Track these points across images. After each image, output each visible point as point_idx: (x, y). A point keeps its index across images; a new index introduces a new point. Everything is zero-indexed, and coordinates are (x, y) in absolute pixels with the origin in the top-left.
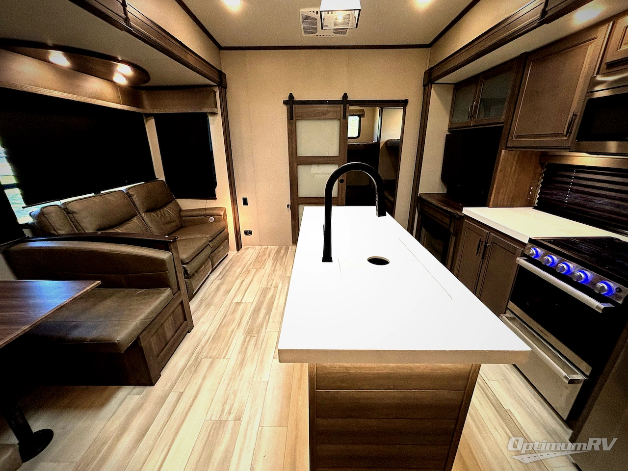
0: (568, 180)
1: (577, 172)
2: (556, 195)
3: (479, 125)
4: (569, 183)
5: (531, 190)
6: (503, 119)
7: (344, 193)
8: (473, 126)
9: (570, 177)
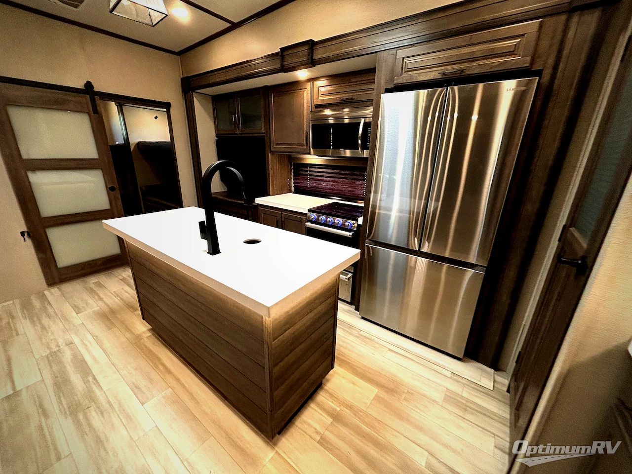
0: (307, 173)
1: (310, 167)
2: (303, 183)
3: (245, 134)
4: (307, 175)
5: (289, 181)
6: (263, 131)
7: (120, 203)
8: (239, 134)
9: (307, 171)
